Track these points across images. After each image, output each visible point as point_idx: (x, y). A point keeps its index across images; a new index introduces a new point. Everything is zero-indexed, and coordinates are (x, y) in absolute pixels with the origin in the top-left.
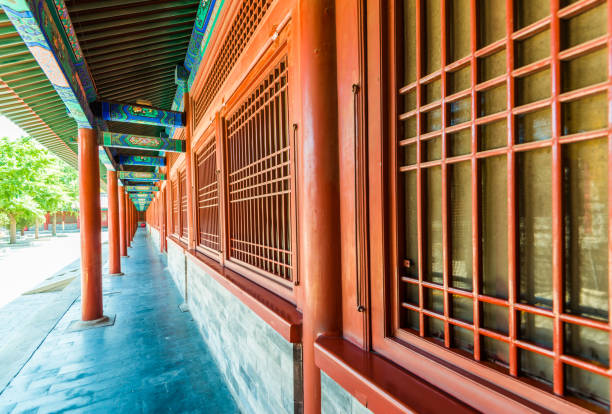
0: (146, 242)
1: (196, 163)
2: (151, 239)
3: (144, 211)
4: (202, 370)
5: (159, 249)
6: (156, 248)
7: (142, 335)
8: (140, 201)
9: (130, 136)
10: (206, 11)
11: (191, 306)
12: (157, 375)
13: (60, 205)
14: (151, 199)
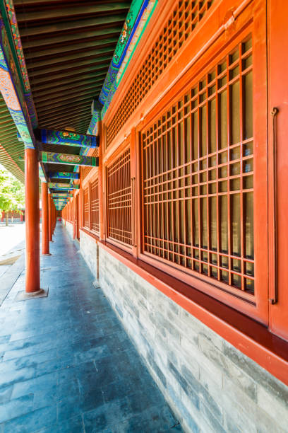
0: (62, 231)
1: (107, 174)
2: (66, 229)
3: (61, 211)
4: (122, 350)
5: (72, 237)
6: (70, 236)
7: (69, 308)
8: (59, 204)
9: (60, 154)
10: (123, 46)
11: (102, 284)
12: (85, 350)
13: (11, 206)
14: (66, 203)
